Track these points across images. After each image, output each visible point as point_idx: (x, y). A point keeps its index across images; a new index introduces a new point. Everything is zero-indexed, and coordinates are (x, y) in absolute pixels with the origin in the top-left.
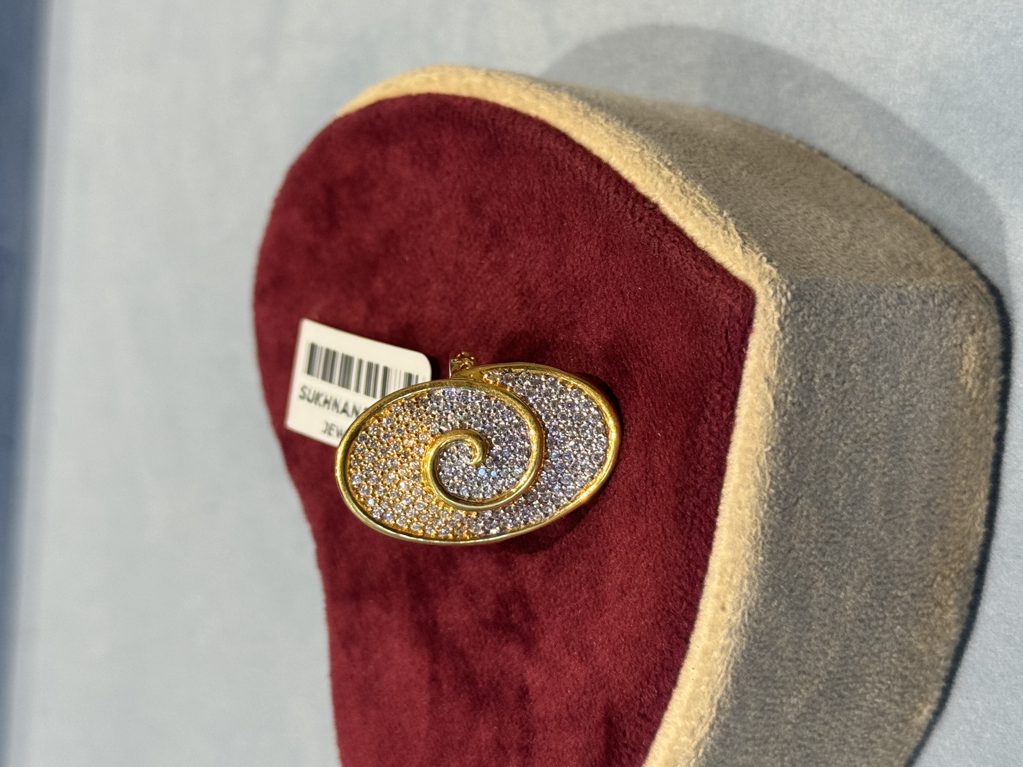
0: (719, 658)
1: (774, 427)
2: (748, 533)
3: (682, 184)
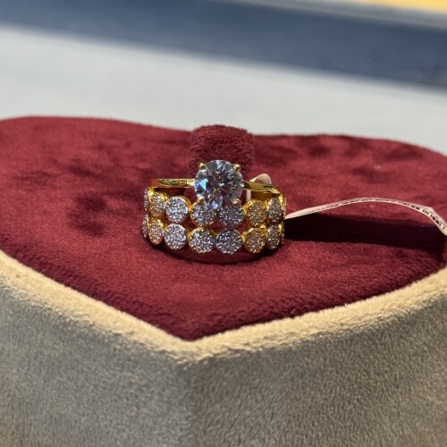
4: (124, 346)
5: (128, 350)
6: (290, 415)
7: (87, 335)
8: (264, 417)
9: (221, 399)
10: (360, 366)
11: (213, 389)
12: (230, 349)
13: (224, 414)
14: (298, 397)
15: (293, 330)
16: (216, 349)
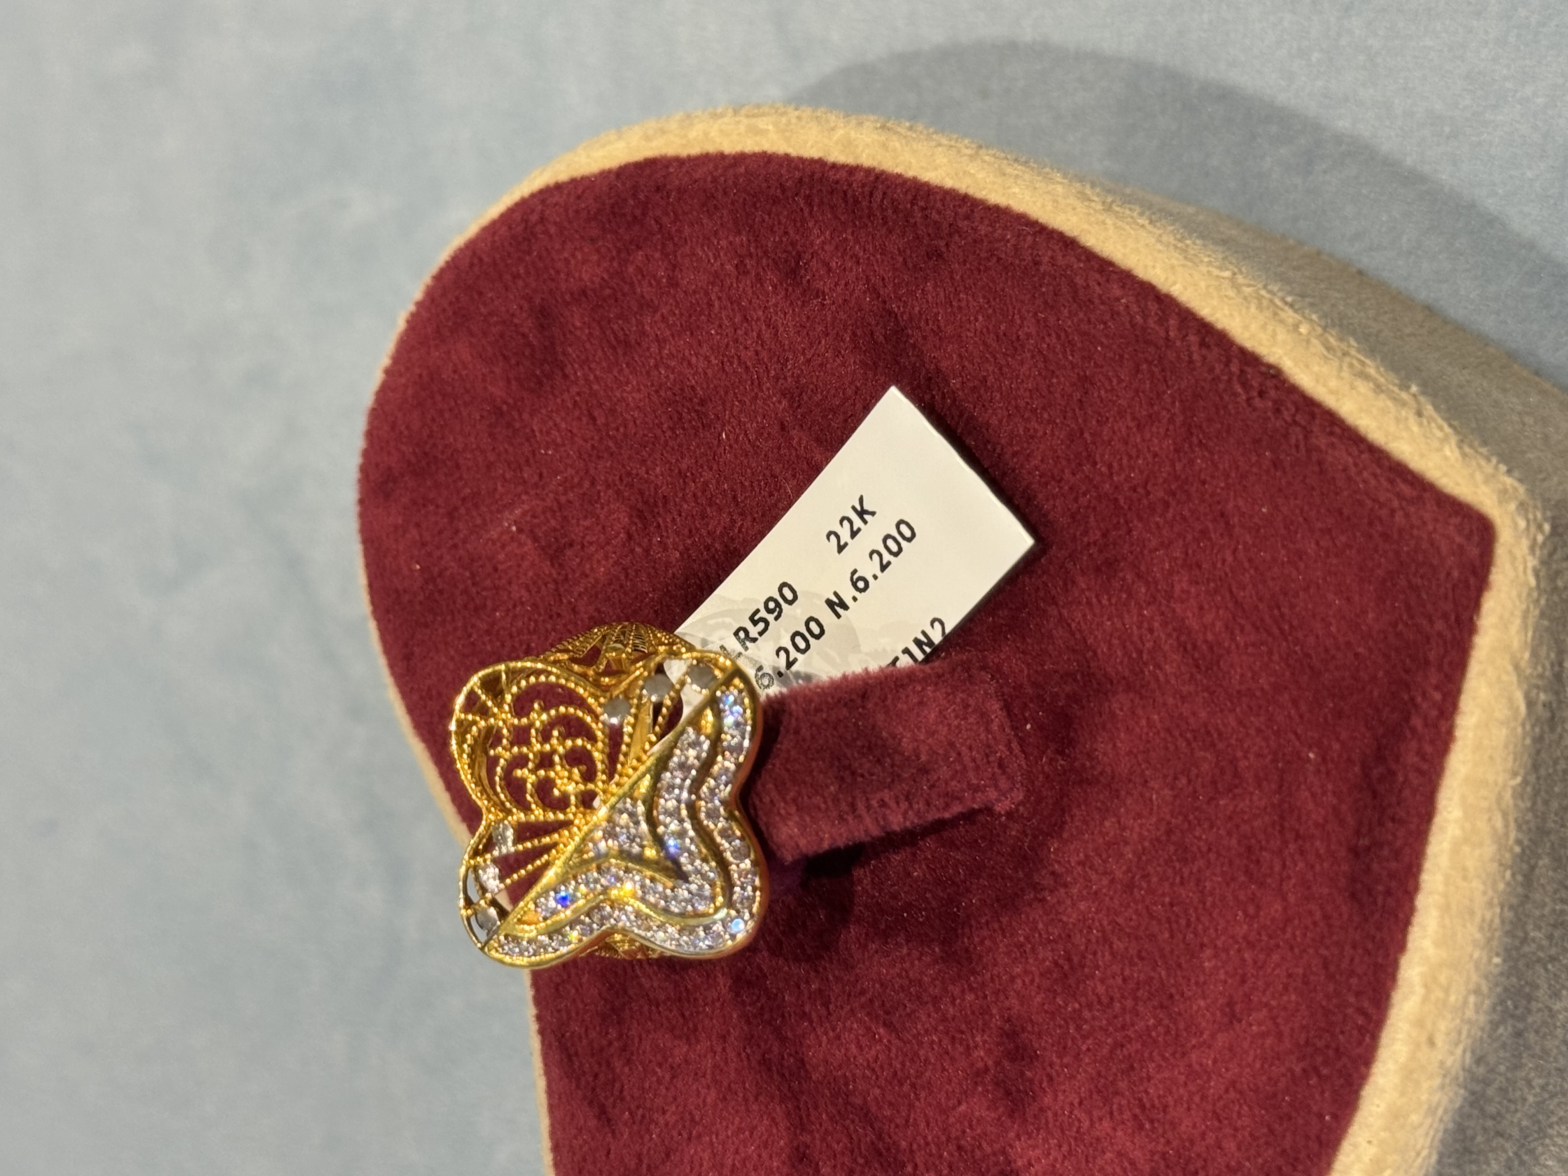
0: (1421, 1125)
1: (1523, 745)
2: (1478, 918)
3: (1321, 335)
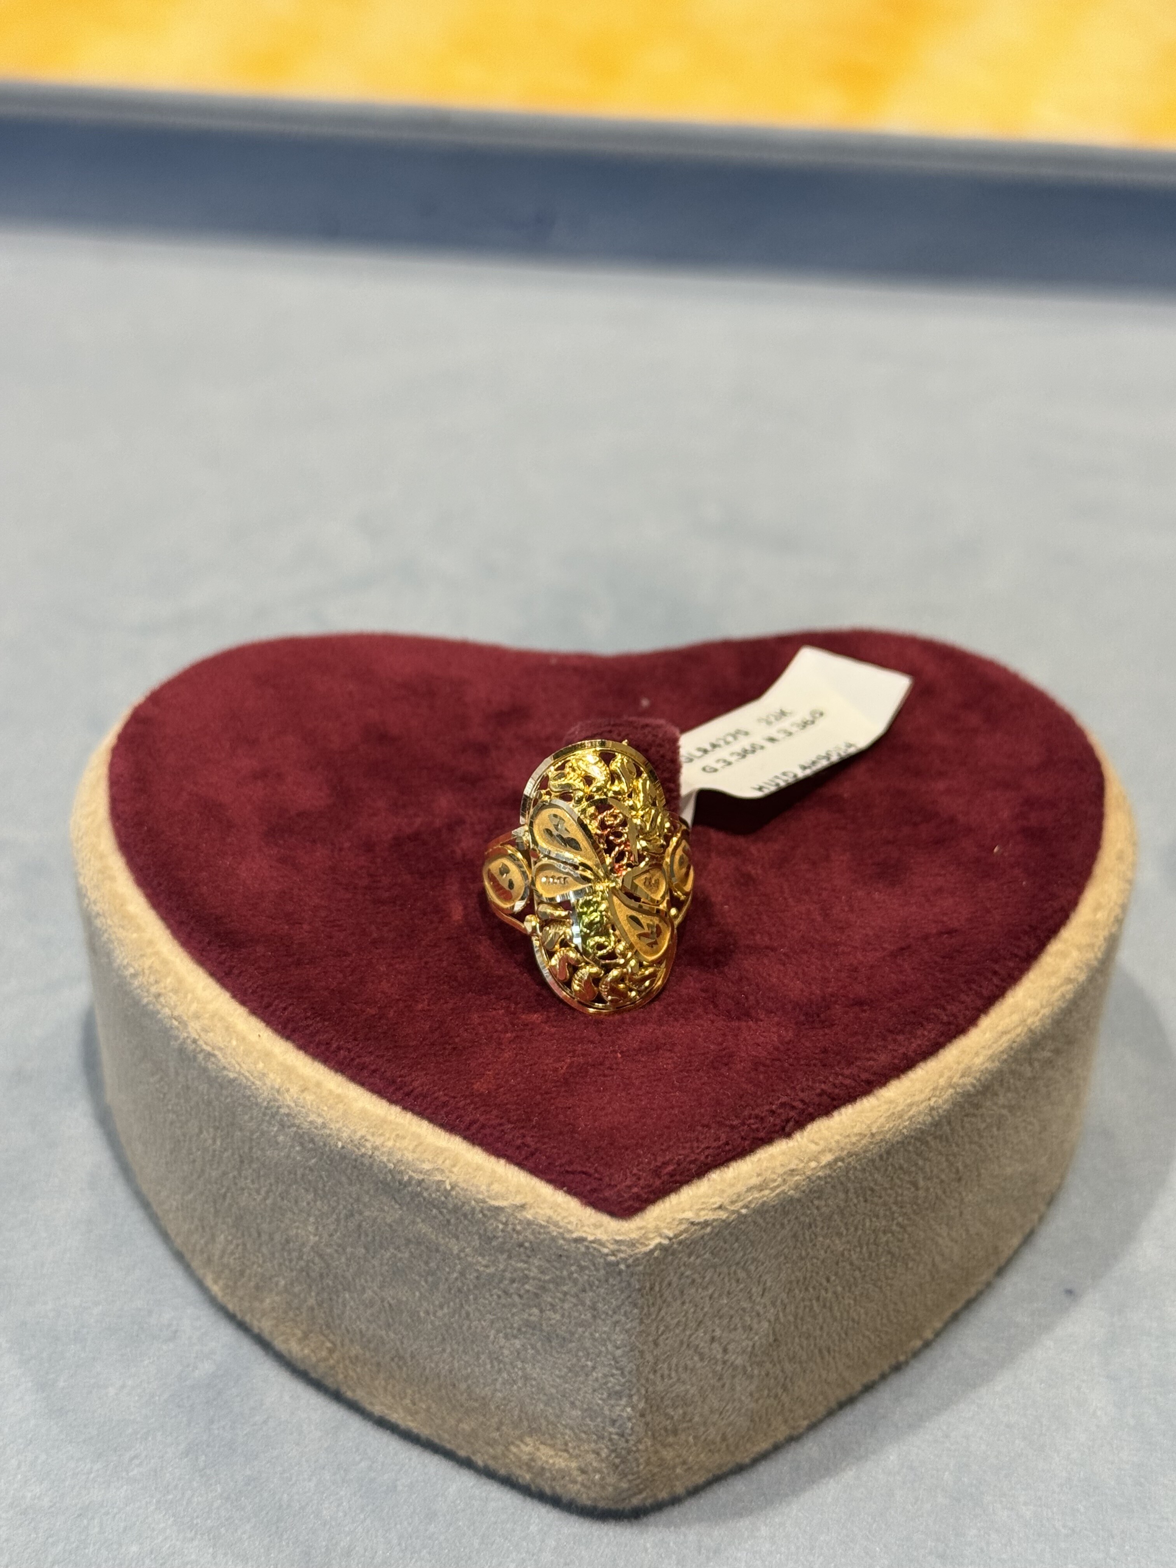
4: (510, 1227)
5: (518, 1233)
6: (791, 1282)
7: (443, 1203)
8: (750, 1298)
9: (682, 1292)
10: (901, 1179)
11: (670, 1284)
12: (693, 1223)
13: (687, 1312)
14: (804, 1253)
15: (793, 1166)
16: (670, 1229)
